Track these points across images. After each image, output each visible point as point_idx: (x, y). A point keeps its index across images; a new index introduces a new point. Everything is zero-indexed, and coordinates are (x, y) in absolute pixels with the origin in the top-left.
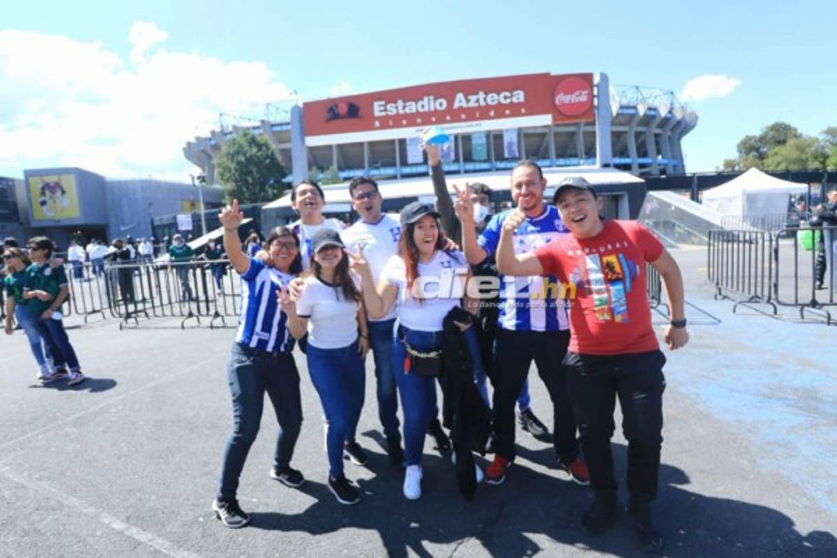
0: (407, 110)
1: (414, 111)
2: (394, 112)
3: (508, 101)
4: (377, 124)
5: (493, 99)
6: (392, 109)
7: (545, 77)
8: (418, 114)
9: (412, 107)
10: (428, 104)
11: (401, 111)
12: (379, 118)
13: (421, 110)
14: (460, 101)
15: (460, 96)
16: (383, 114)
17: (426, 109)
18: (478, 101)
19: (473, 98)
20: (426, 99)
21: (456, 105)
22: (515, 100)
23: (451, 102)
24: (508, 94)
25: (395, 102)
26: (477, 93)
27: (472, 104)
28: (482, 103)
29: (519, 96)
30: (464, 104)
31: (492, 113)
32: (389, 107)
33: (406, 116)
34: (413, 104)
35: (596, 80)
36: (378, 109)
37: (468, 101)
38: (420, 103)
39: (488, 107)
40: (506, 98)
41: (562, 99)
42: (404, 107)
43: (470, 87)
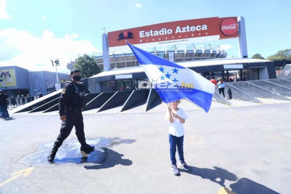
0: (155, 34)
1: (158, 34)
2: (149, 35)
3: (200, 29)
4: (141, 41)
5: (193, 29)
6: (147, 34)
7: (216, 19)
8: (159, 36)
9: (157, 33)
10: (163, 32)
11: (152, 35)
12: (142, 38)
13: (160, 34)
14: (178, 30)
15: (178, 28)
16: (144, 36)
17: (163, 34)
18: (186, 30)
19: (184, 28)
20: (163, 29)
21: (177, 32)
22: (203, 29)
23: (174, 30)
24: (200, 26)
25: (149, 31)
26: (186, 26)
27: (184, 31)
28: (188, 31)
29: (205, 27)
30: (180, 31)
31: (193, 35)
32: (146, 33)
33: (154, 37)
34: (157, 32)
35: (239, 19)
36: (141, 34)
37: (182, 30)
38: (160, 31)
39: (191, 32)
40: (199, 28)
41: (224, 28)
42: (153, 33)
43: (183, 24)
